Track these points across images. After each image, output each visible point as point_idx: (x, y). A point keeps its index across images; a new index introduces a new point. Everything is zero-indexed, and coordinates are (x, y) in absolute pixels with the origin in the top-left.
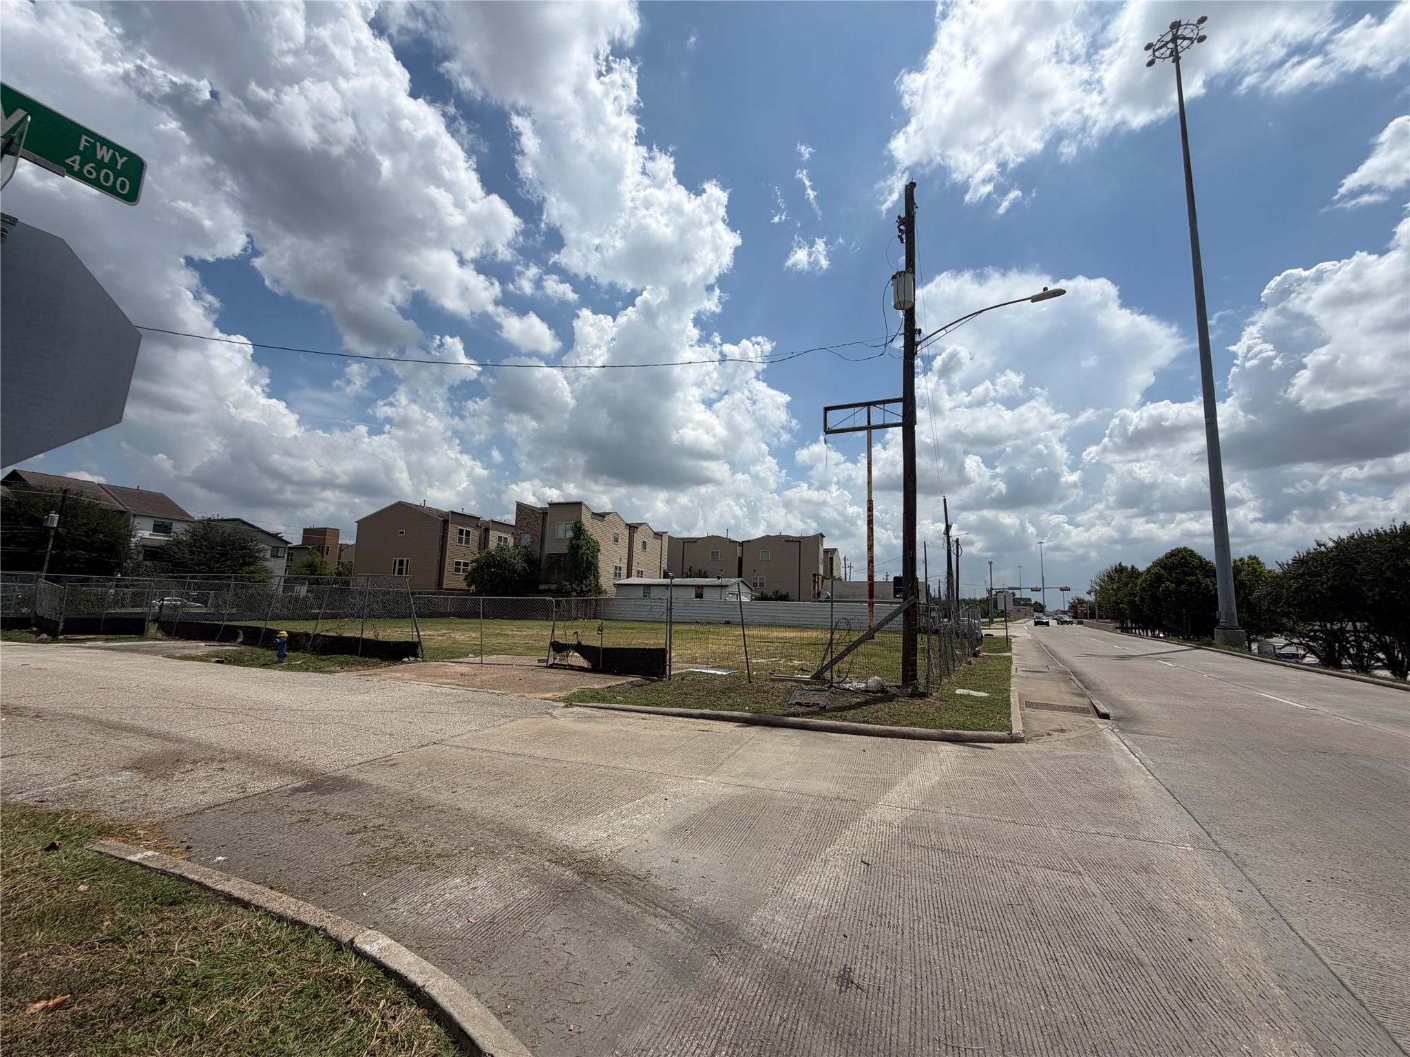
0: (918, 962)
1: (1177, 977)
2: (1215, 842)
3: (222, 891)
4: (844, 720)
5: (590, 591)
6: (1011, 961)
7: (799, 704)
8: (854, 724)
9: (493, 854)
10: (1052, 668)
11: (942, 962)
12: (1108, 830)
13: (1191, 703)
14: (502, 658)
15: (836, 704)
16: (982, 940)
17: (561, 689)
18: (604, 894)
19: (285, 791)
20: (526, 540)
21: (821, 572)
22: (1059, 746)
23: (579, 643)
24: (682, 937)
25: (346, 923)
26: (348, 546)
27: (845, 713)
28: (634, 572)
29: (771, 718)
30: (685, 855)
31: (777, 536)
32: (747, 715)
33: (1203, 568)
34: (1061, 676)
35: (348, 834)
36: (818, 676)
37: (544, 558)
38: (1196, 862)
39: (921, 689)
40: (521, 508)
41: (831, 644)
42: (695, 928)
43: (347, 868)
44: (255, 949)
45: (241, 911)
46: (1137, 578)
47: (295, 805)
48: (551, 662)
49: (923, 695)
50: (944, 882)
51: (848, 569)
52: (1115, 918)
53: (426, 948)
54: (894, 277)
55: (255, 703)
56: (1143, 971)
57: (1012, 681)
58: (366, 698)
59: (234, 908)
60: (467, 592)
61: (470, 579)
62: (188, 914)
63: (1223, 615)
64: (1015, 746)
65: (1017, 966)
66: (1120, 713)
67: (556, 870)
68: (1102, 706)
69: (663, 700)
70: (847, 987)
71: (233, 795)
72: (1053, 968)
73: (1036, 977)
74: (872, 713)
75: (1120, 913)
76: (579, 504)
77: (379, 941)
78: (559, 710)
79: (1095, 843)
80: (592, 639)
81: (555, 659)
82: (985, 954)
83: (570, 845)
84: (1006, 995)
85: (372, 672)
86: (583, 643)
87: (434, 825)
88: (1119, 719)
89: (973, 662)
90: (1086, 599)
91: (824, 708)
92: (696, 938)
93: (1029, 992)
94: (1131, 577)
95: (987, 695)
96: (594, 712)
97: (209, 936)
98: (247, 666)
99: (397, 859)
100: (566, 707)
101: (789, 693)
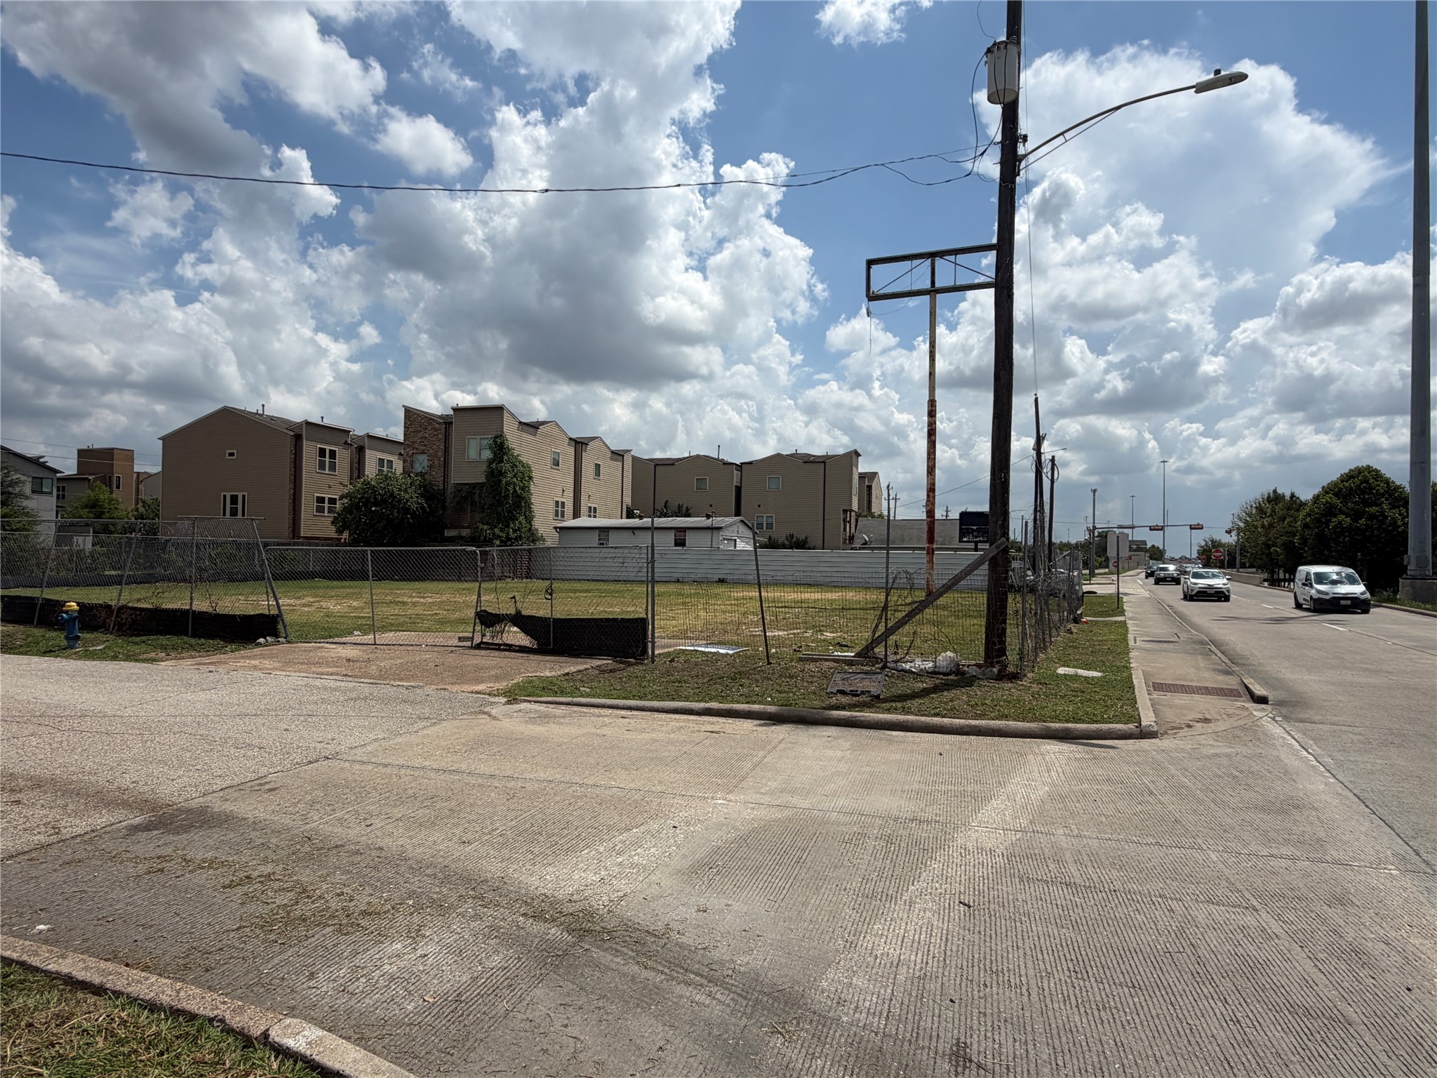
0: (1055, 1032)
1: (1397, 1036)
2: (1427, 863)
3: (57, 973)
4: (908, 713)
5: (520, 538)
6: (1179, 1025)
7: (842, 692)
8: (923, 719)
9: (441, 908)
10: (1183, 636)
11: (1088, 1030)
12: (1285, 851)
13: (1372, 680)
14: (403, 636)
15: (896, 691)
16: (1136, 1000)
17: (497, 678)
18: (611, 957)
19: (119, 830)
20: (422, 463)
21: (855, 506)
22: (1205, 742)
23: (518, 613)
24: (728, 1011)
25: (251, 1010)
26: (150, 475)
27: (908, 704)
28: (584, 509)
29: (805, 712)
30: (715, 902)
31: (791, 455)
32: (772, 709)
33: (1390, 495)
34: (1197, 647)
35: (224, 887)
36: (866, 654)
37: (450, 490)
38: (1405, 889)
39: (1011, 669)
40: (413, 417)
41: (885, 608)
42: (745, 998)
43: (232, 934)
44: (126, 1050)
45: (92, 999)
46: (1298, 510)
47: (138, 850)
48: (477, 640)
49: (1014, 677)
50: (1075, 925)
51: (892, 502)
52: (1309, 965)
53: (369, 1039)
54: (989, 51)
55: (48, 706)
56: (1352, 1031)
57: (1131, 655)
58: (212, 695)
59: (80, 995)
60: (337, 542)
61: (341, 522)
62: (15, 1005)
63: (1413, 560)
64: (1145, 743)
65: (1188, 1032)
66: (1281, 695)
67: (536, 927)
68: (1258, 687)
69: (647, 690)
70: (965, 1067)
71: (42, 838)
72: (1236, 1032)
73: (1214, 1044)
74: (946, 703)
75: (1313, 958)
76: (499, 409)
77: (306, 1033)
78: (499, 707)
79: (1269, 868)
80: (536, 607)
81: (483, 635)
82: (1143, 1017)
83: (549, 893)
84: (1178, 1069)
85: (214, 659)
86: (524, 613)
87: (349, 872)
88: (1280, 703)
89: (1075, 630)
90: (1223, 541)
91: (877, 697)
92: (749, 1010)
93: (1207, 1064)
94: (1289, 509)
95: (1099, 674)
96: (550, 709)
97: (54, 1035)
98: (26, 654)
99: (304, 920)
100: (509, 703)
101: (824, 676)
